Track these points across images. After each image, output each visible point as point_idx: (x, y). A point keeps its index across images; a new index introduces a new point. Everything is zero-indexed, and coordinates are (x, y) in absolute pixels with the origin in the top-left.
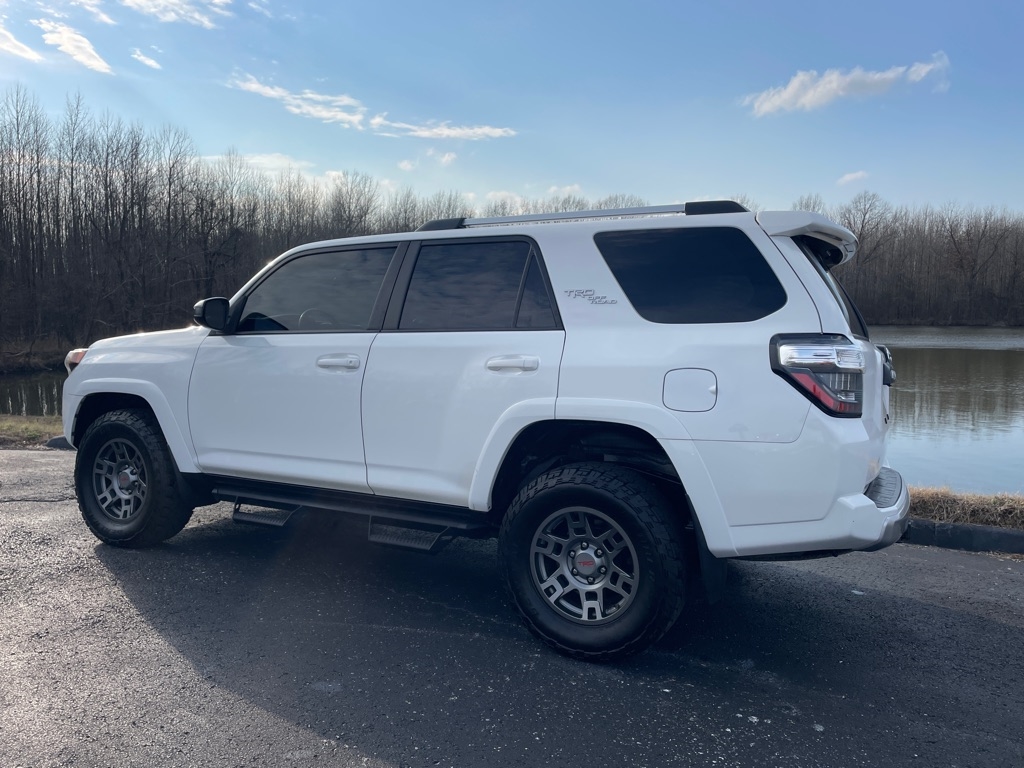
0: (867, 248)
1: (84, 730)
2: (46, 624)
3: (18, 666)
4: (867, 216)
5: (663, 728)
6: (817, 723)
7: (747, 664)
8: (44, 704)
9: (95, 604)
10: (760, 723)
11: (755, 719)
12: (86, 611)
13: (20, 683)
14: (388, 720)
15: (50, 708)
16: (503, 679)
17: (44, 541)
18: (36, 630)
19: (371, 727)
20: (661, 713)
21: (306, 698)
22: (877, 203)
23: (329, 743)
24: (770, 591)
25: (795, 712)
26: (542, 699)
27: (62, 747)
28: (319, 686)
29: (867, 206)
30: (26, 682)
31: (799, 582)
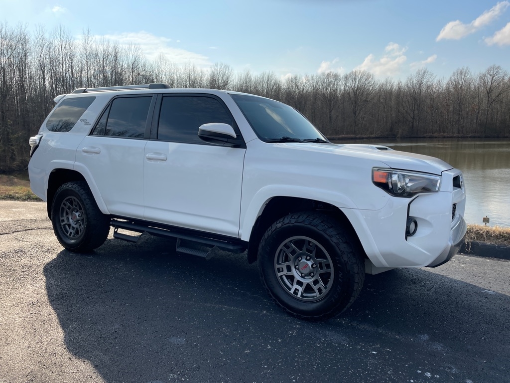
0: (494, 96)
1: (43, 361)
2: (38, 297)
3: (19, 320)
4: (494, 78)
5: (371, 378)
6: (468, 379)
7: (425, 337)
8: (26, 344)
9: (65, 287)
10: (432, 377)
11: (429, 375)
12: (60, 290)
13: (17, 331)
14: (208, 364)
15: (29, 347)
16: (277, 340)
17: (48, 251)
18: (32, 300)
19: (198, 367)
20: (370, 367)
21: (165, 347)
22: (500, 71)
23: (174, 376)
24: (439, 290)
25: (454, 371)
26: (299, 354)
27: (29, 371)
28: (173, 340)
29: (494, 73)
30: (20, 331)
31: (456, 285)
